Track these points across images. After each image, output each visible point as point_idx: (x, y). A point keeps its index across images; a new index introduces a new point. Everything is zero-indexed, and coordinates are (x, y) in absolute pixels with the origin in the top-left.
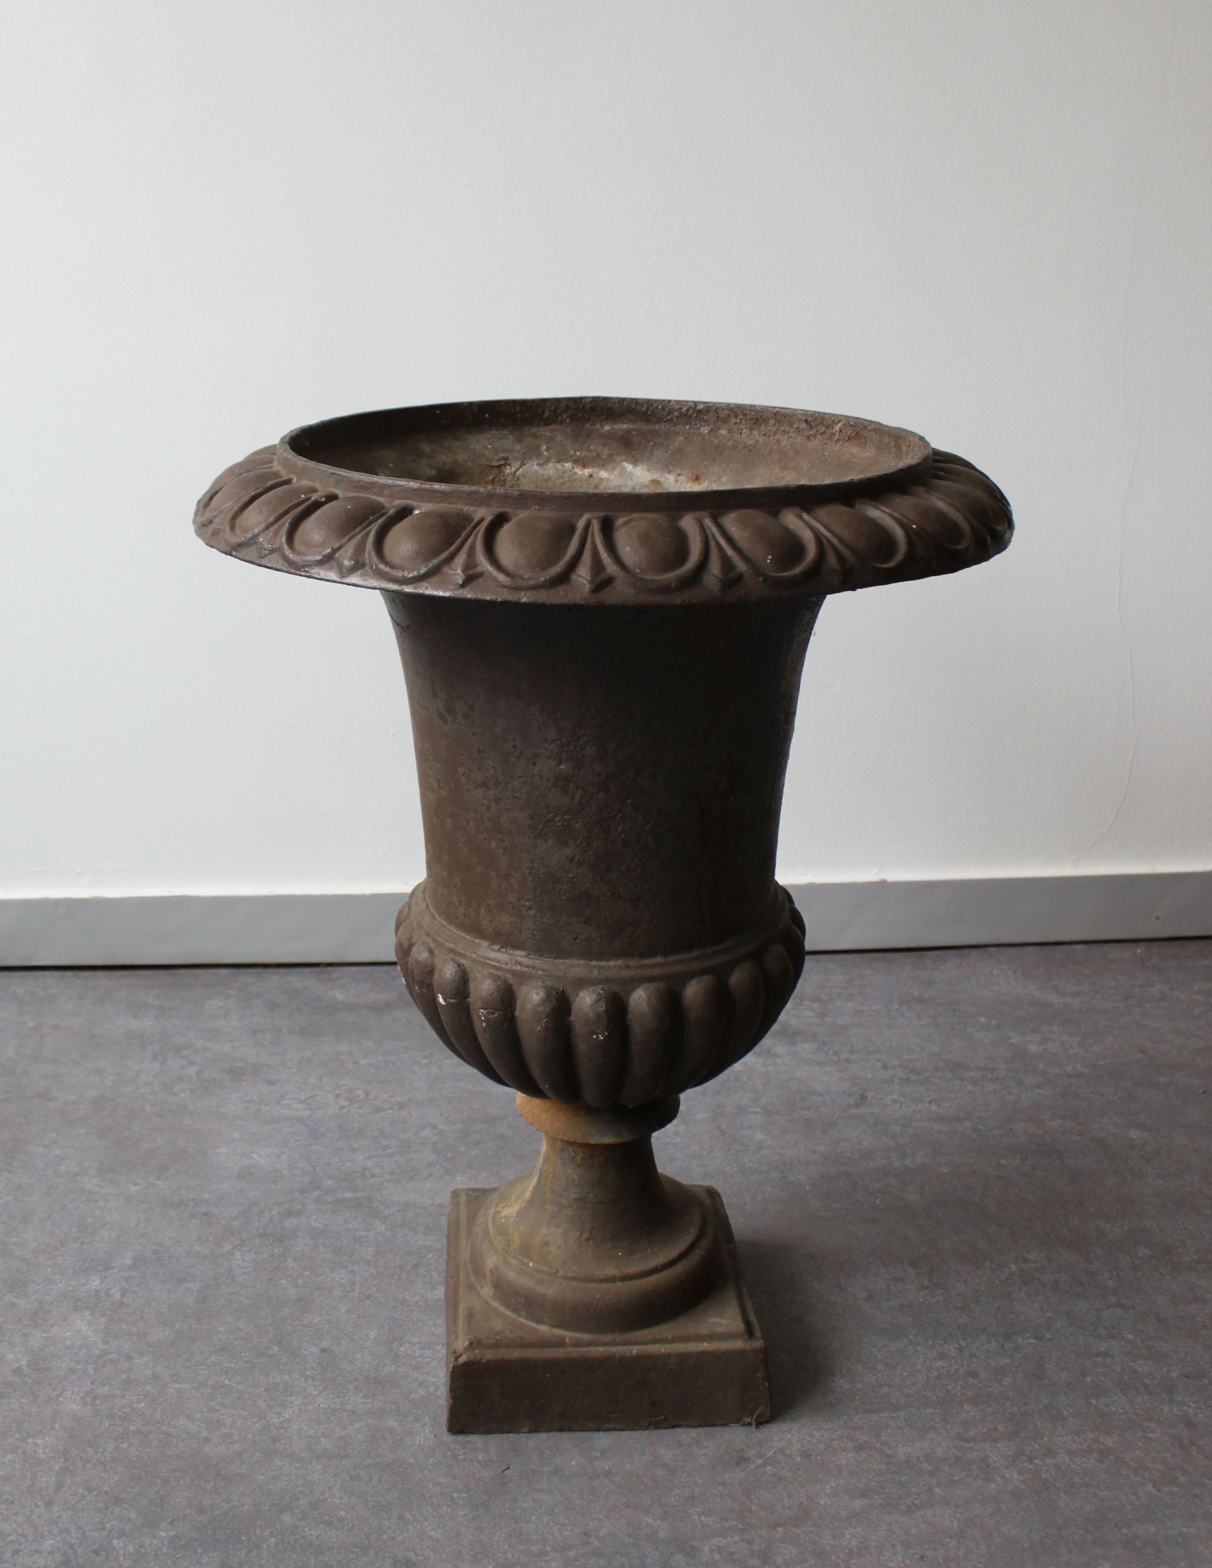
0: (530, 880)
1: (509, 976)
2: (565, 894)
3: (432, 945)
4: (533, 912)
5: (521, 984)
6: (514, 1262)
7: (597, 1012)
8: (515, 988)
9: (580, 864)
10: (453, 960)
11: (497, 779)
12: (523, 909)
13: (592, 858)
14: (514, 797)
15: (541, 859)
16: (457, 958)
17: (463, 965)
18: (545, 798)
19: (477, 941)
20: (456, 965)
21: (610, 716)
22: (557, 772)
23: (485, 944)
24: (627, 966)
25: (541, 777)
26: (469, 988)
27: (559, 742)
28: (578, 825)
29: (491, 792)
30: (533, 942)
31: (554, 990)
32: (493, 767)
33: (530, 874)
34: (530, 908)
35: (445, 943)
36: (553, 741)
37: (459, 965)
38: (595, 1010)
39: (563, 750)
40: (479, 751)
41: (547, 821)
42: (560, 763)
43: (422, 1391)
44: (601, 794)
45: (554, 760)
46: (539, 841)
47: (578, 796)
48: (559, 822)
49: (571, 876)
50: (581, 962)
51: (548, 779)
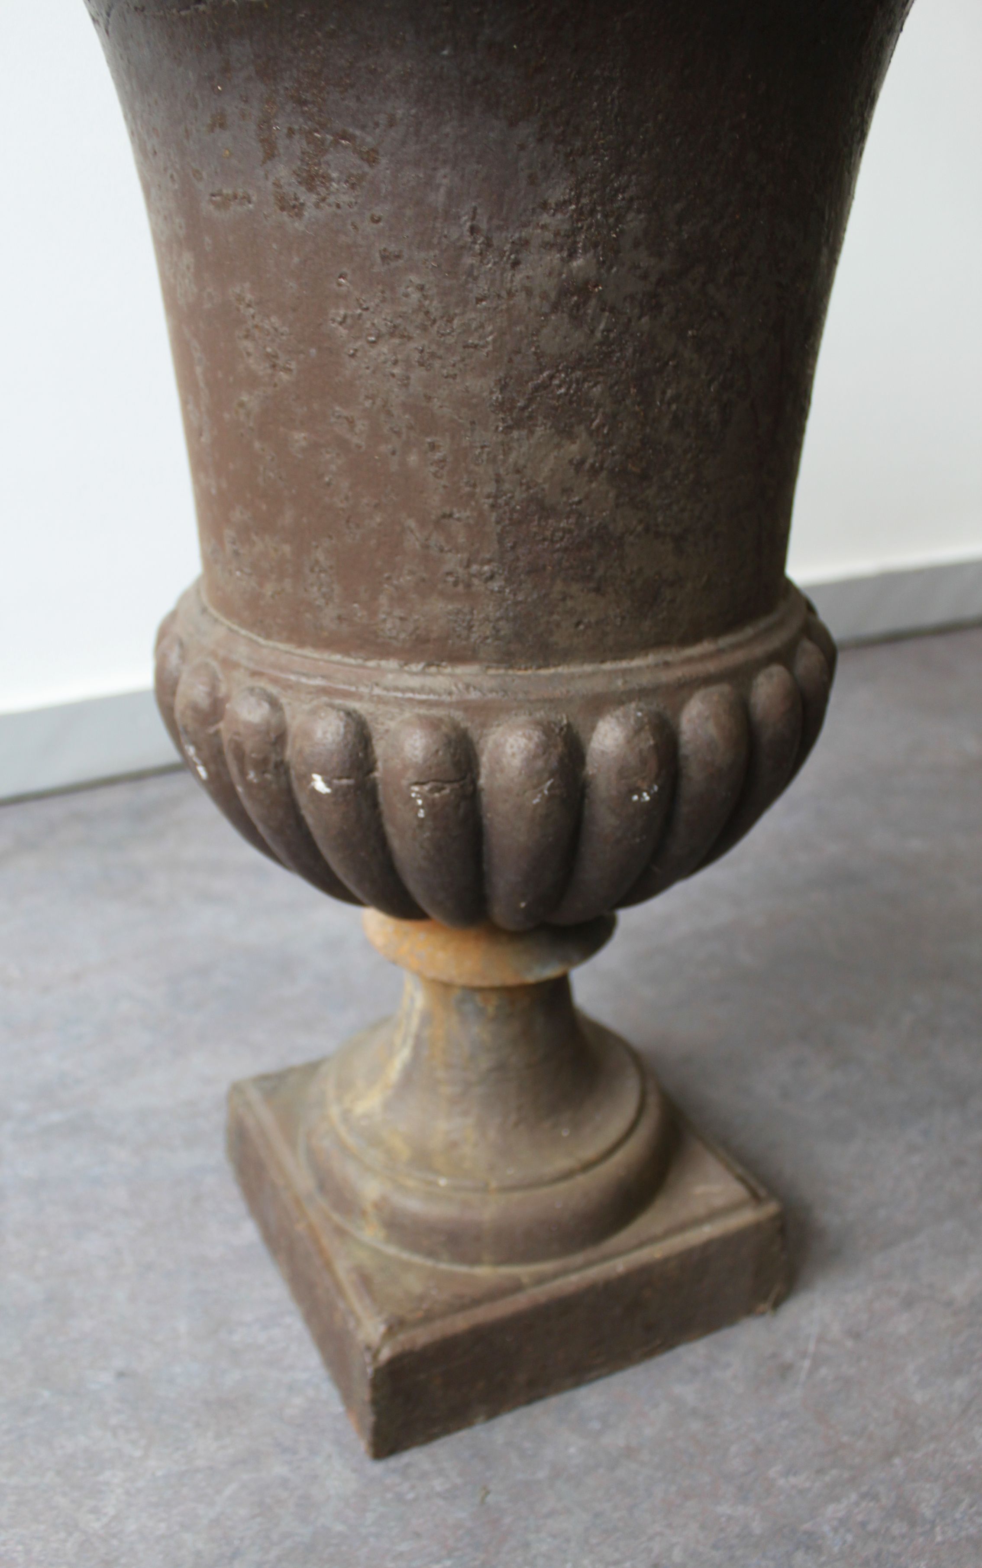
0: (493, 519)
1: (458, 715)
2: (562, 539)
3: (273, 690)
4: (495, 585)
5: (483, 725)
6: (411, 1183)
7: (641, 751)
8: (474, 734)
9: (594, 472)
10: (332, 706)
11: (427, 313)
12: (476, 581)
13: (617, 457)
14: (466, 346)
15: (518, 471)
16: (338, 702)
17: (355, 711)
18: (535, 339)
19: (372, 664)
20: (342, 714)
21: (678, 140)
22: (564, 276)
23: (392, 664)
24: (667, 664)
25: (529, 292)
26: (373, 752)
27: (573, 207)
28: (597, 390)
29: (412, 345)
30: (496, 643)
31: (555, 724)
32: (421, 288)
33: (493, 506)
34: (492, 577)
35: (304, 680)
36: (561, 206)
37: (348, 714)
38: (637, 749)
39: (580, 225)
40: (385, 258)
41: (536, 389)
42: (572, 255)
43: (298, 1401)
44: (645, 320)
45: (561, 250)
46: (515, 434)
47: (602, 326)
48: (559, 386)
49: (576, 499)
50: (588, 668)
51: (544, 296)
